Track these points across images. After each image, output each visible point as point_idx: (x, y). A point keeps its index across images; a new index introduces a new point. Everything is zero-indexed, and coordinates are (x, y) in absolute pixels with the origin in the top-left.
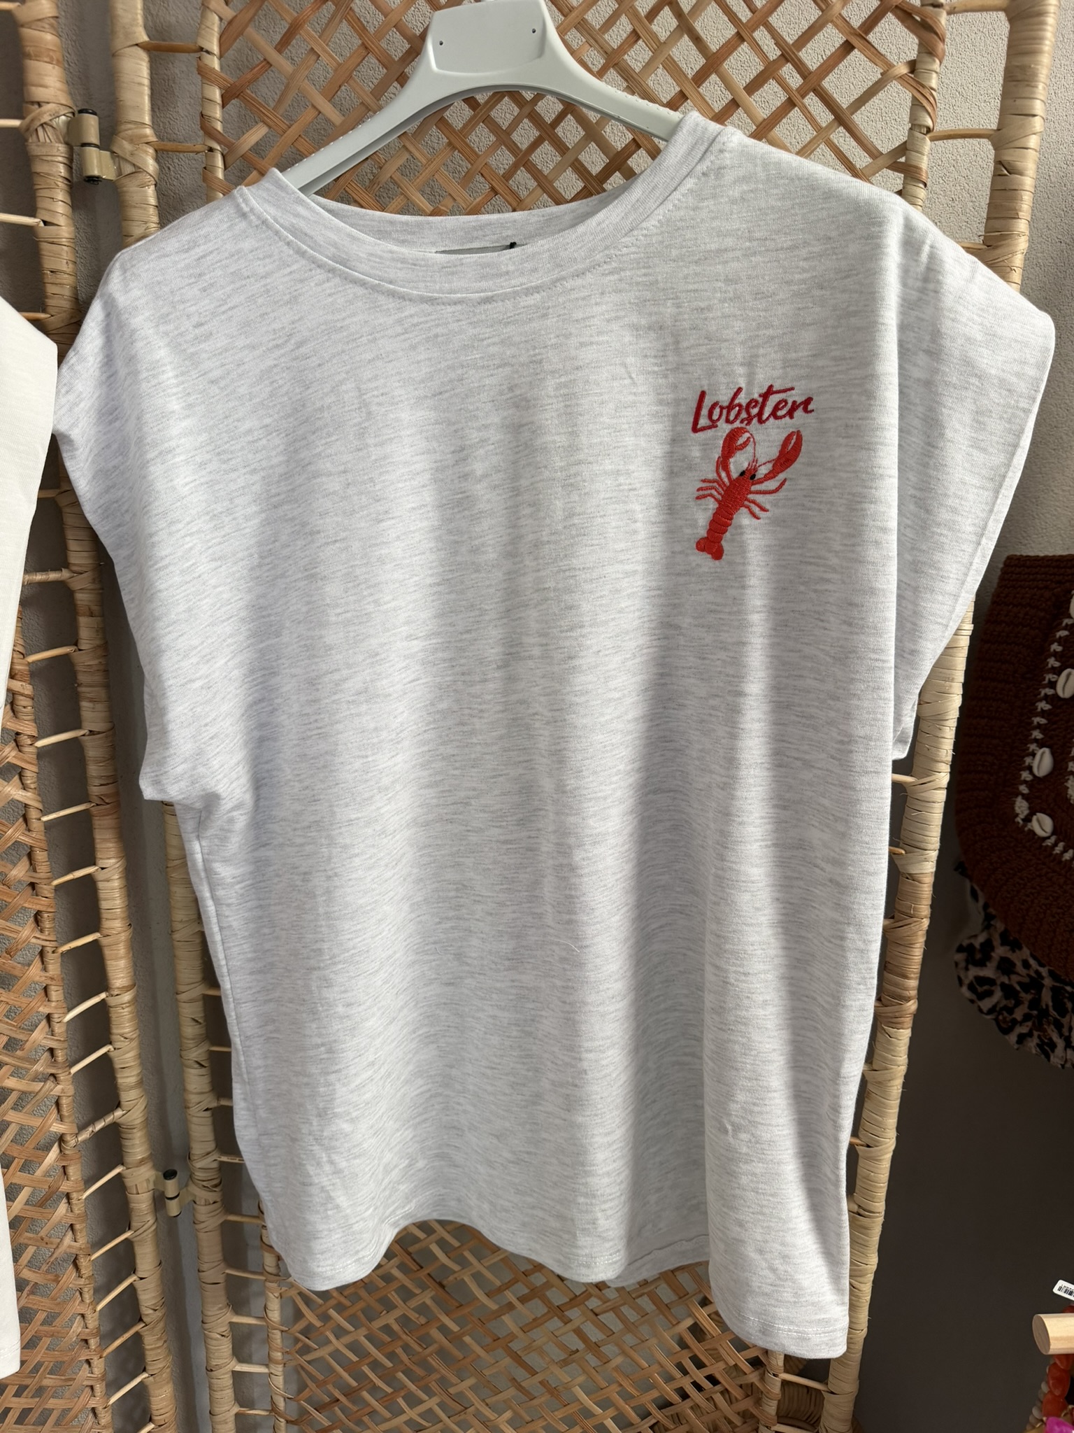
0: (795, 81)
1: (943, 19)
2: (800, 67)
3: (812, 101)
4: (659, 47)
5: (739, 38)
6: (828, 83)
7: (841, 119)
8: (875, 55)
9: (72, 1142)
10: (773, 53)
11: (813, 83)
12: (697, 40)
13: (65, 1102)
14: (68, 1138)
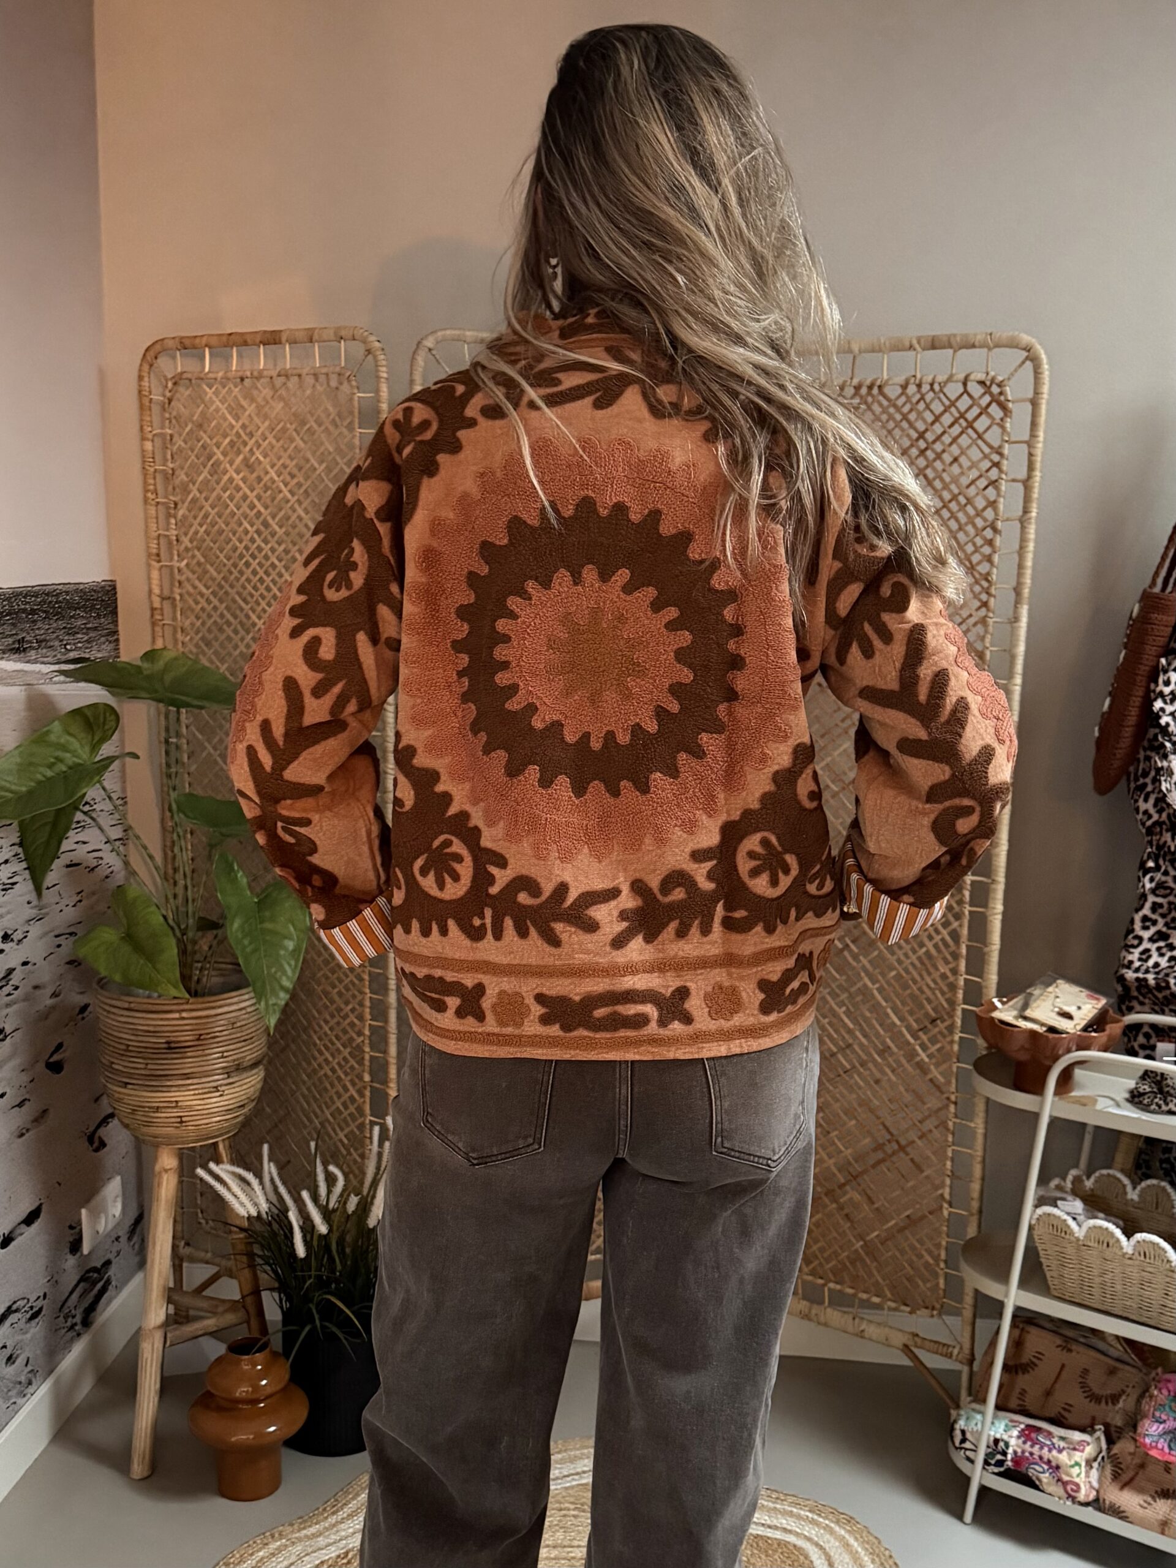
0: (964, 424)
1: (1010, 405)
2: (966, 420)
3: (970, 431)
4: (919, 413)
5: (945, 411)
6: (976, 425)
7: (980, 437)
8: (989, 415)
10: (957, 415)
11: (970, 425)
12: (931, 411)
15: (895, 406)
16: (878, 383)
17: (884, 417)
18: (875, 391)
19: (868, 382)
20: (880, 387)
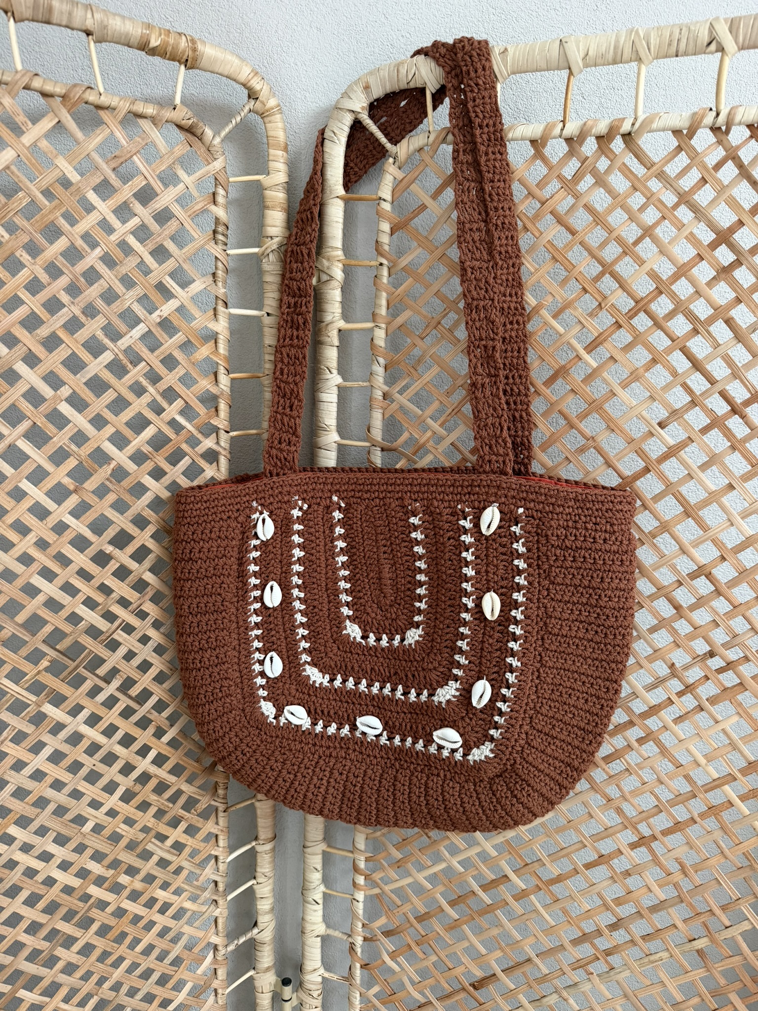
4: (722, 189)
9: (222, 951)
13: (220, 922)
14: (220, 948)
15: (661, 176)
16: (626, 127)
17: (636, 201)
18: (618, 144)
19: (602, 128)
20: (628, 137)
